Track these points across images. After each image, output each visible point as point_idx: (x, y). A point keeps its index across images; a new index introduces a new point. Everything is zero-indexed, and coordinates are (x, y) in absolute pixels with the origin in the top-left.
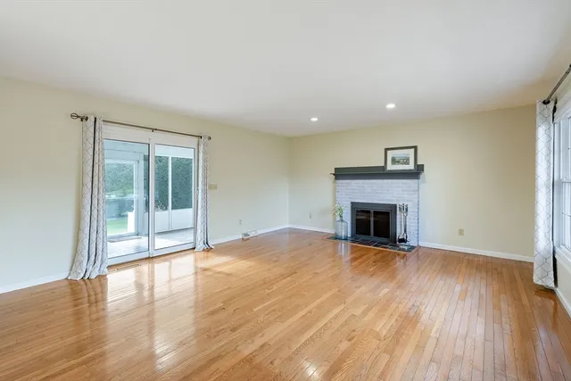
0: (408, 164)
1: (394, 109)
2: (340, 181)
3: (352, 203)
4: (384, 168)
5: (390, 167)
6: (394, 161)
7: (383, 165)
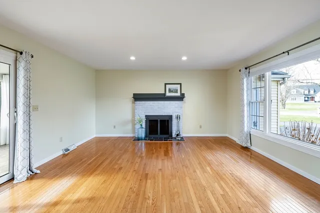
0: (177, 92)
1: (187, 60)
2: (138, 102)
3: (146, 116)
4: (165, 94)
5: (168, 94)
6: (170, 91)
7: (164, 92)
